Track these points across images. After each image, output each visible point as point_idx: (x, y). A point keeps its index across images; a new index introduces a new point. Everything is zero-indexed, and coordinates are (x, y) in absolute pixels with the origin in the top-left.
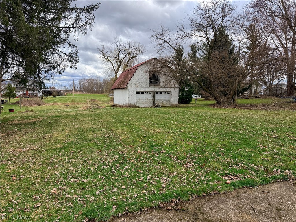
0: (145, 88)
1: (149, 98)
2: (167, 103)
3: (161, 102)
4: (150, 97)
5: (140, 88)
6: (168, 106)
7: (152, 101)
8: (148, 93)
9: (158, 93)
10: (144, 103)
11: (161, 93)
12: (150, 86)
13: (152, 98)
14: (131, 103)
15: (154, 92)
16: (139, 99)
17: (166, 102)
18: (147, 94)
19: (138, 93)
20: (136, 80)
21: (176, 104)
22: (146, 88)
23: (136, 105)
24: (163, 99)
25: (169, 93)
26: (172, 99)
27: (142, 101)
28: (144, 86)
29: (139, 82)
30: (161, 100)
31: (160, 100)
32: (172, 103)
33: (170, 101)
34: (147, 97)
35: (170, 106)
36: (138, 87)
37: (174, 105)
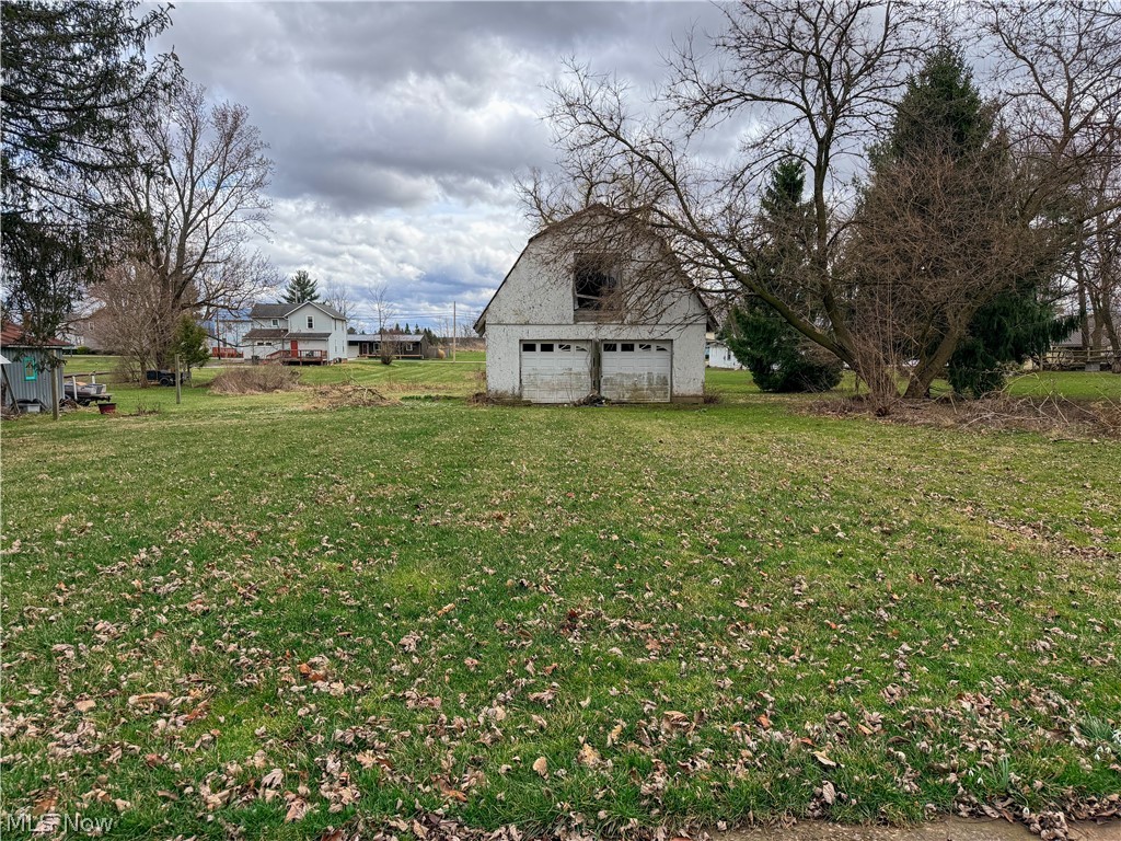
0: (556, 328)
1: (575, 370)
2: (653, 391)
3: (627, 383)
4: (579, 362)
5: (537, 328)
6: (659, 400)
7: (587, 380)
8: (573, 347)
10: (553, 390)
11: (628, 347)
12: (576, 320)
13: (587, 370)
14: (498, 387)
15: (597, 344)
16: (532, 373)
17: (650, 384)
18: (566, 353)
19: (528, 347)
20: (519, 296)
21: (692, 393)
22: (561, 328)
23: (520, 396)
24: (638, 373)
25: (663, 349)
26: (677, 373)
27: (548, 378)
28: (551, 321)
29: (530, 304)
30: (628, 376)
31: (622, 375)
32: (675, 388)
33: (665, 382)
34: (568, 364)
35: (668, 400)
36: (527, 324)
37: (683, 396)
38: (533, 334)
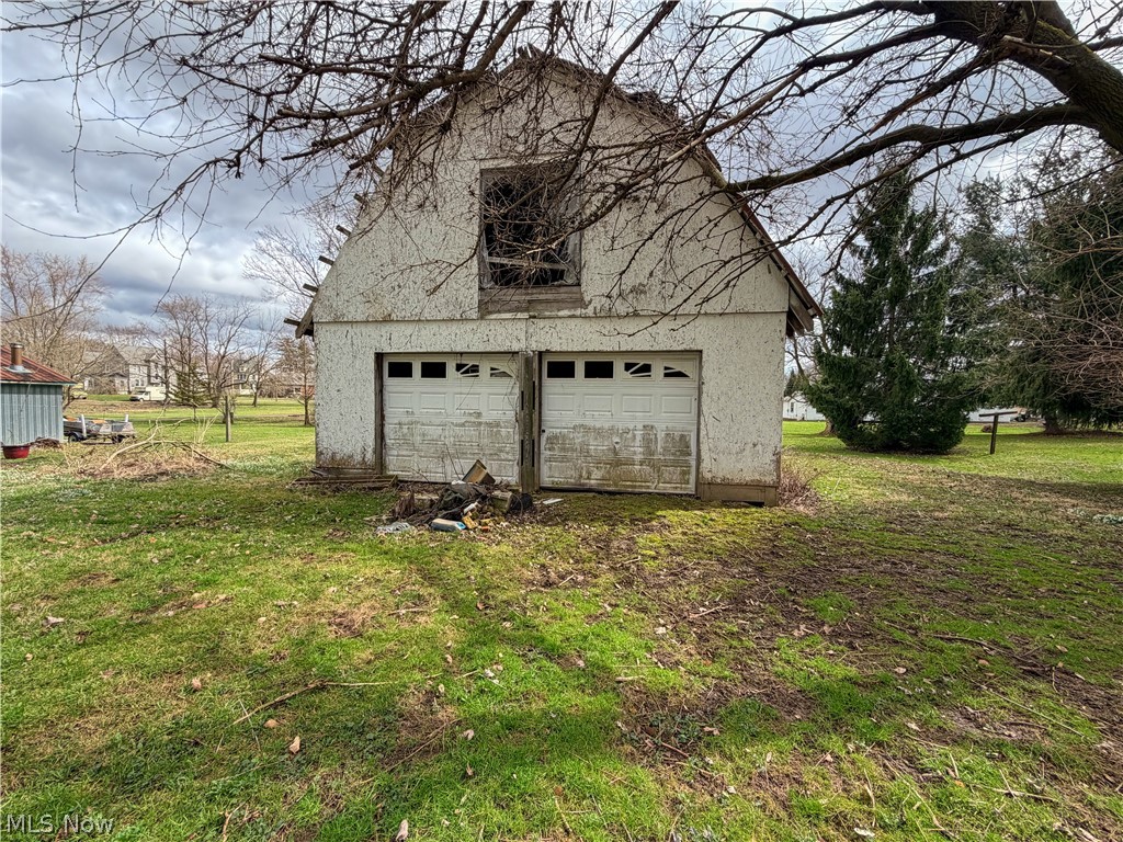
0: (445, 330)
1: (487, 417)
2: (656, 467)
3: (598, 447)
4: (496, 400)
5: (409, 329)
6: (668, 488)
7: (512, 438)
9: (572, 375)
10: (445, 456)
11: (600, 369)
12: (485, 309)
13: (511, 415)
14: (336, 447)
15: (532, 362)
16: (405, 419)
17: (649, 452)
20: (374, 265)
21: (748, 477)
22: (457, 328)
23: (380, 467)
24: (621, 426)
25: (680, 374)
26: (711, 428)
27: (434, 432)
28: (434, 314)
30: (599, 432)
31: (587, 429)
32: (707, 464)
34: (474, 403)
35: (690, 488)
36: (387, 320)
38: (400, 341)
